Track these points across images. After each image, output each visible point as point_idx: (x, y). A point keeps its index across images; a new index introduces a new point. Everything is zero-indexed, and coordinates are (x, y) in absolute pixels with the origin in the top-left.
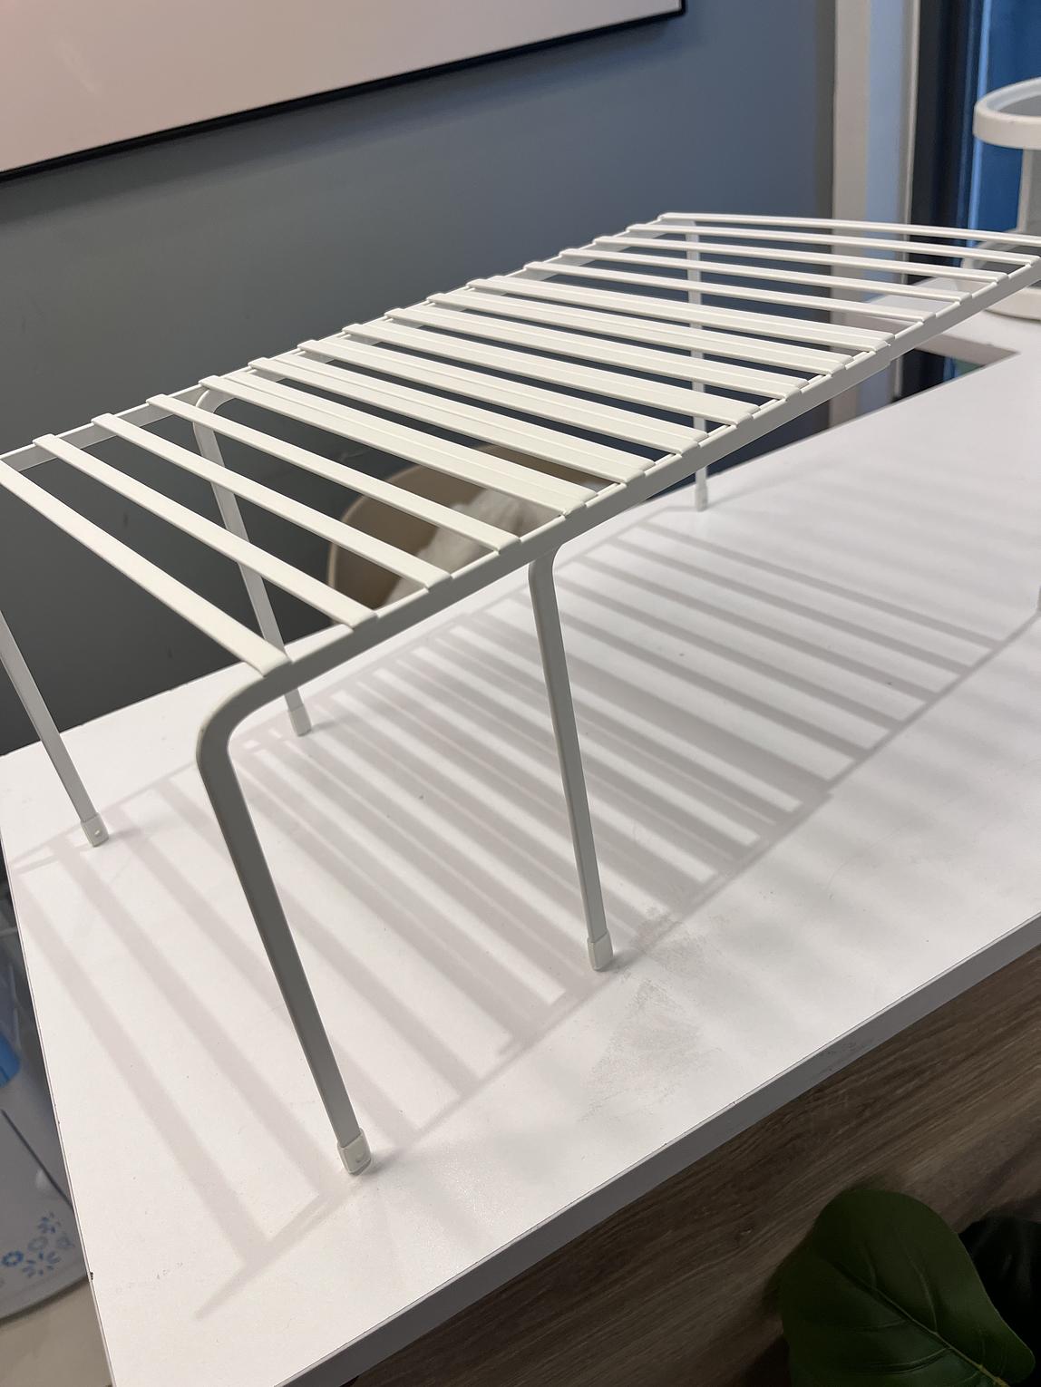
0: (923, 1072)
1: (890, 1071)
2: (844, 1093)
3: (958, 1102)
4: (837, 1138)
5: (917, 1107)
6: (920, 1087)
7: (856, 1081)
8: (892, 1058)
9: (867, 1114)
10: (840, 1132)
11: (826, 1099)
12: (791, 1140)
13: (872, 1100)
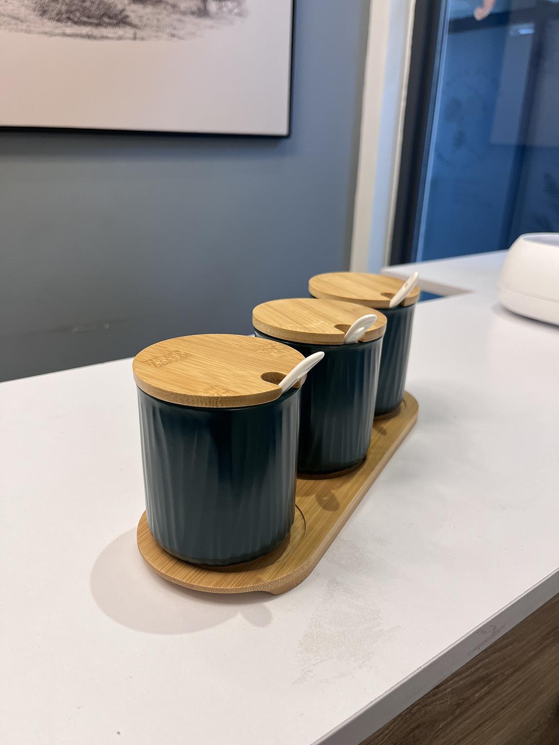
0: (491, 681)
1: (475, 677)
2: (450, 691)
3: (503, 708)
4: (439, 731)
5: (482, 711)
6: (487, 694)
7: (457, 682)
8: (478, 666)
9: (458, 712)
10: (440, 727)
11: (440, 695)
12: (414, 729)
13: (462, 701)
